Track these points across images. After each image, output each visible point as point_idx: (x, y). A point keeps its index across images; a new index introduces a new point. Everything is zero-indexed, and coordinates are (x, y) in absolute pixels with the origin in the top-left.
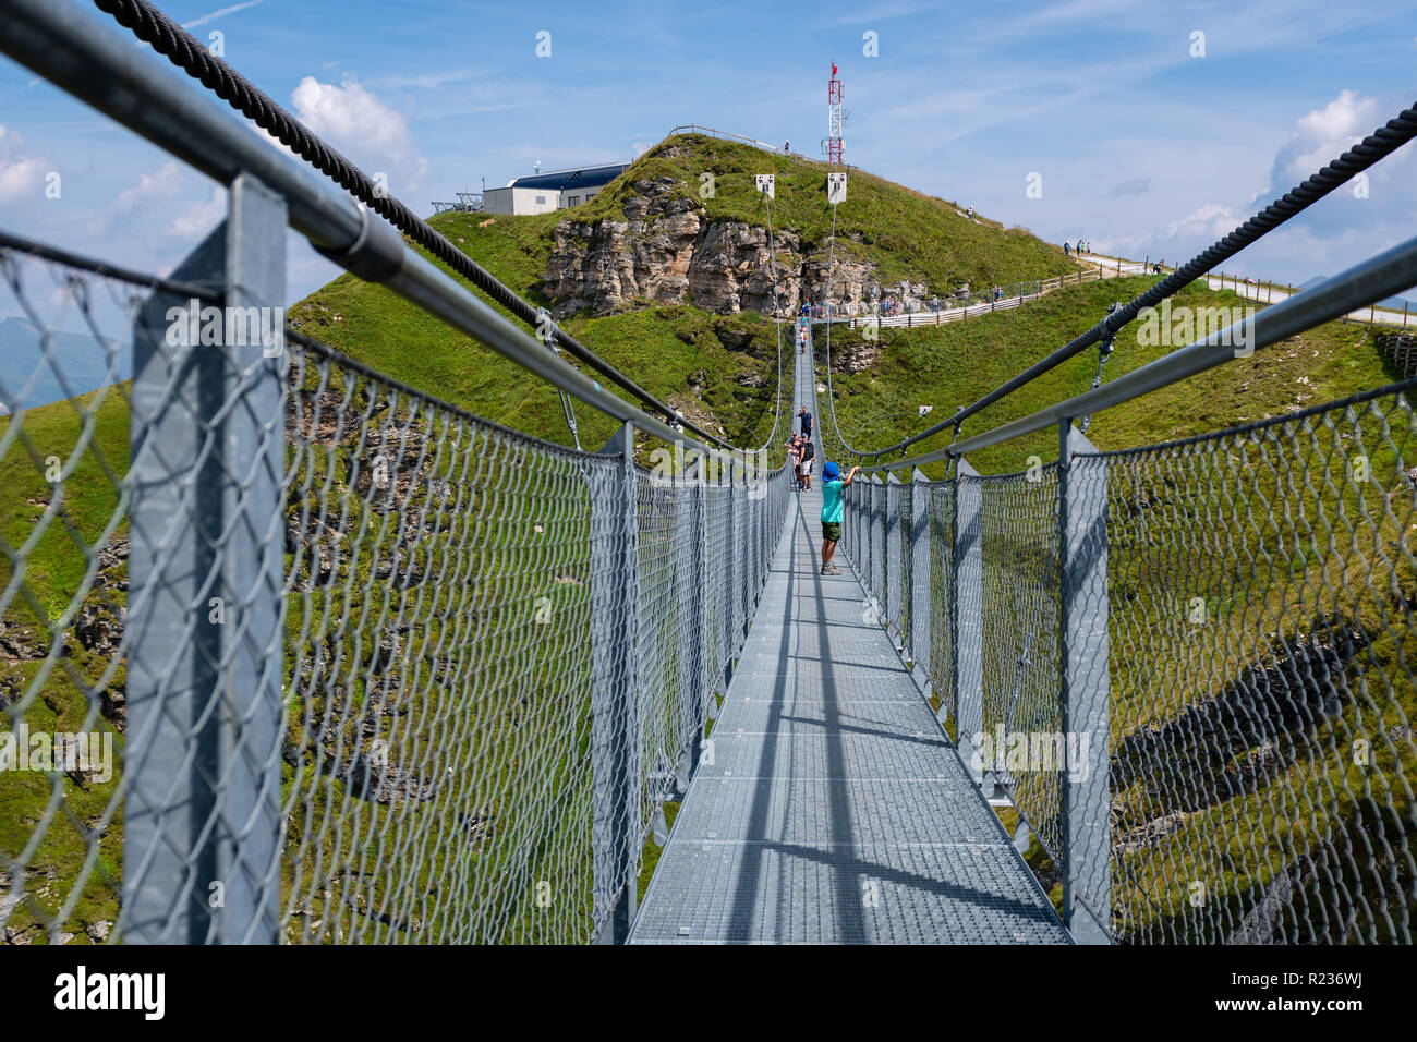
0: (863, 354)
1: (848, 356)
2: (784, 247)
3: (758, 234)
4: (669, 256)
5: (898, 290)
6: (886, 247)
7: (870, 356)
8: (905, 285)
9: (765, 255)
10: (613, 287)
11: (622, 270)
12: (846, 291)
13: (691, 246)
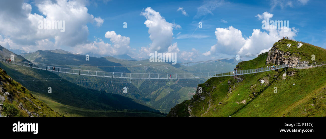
0: (292, 73)
1: (290, 73)
2: (288, 55)
3: (283, 53)
4: (274, 56)
5: (303, 62)
6: (304, 55)
7: (294, 74)
8: (304, 61)
9: (283, 56)
10: (267, 61)
11: (268, 58)
12: (293, 62)
13: (277, 55)
